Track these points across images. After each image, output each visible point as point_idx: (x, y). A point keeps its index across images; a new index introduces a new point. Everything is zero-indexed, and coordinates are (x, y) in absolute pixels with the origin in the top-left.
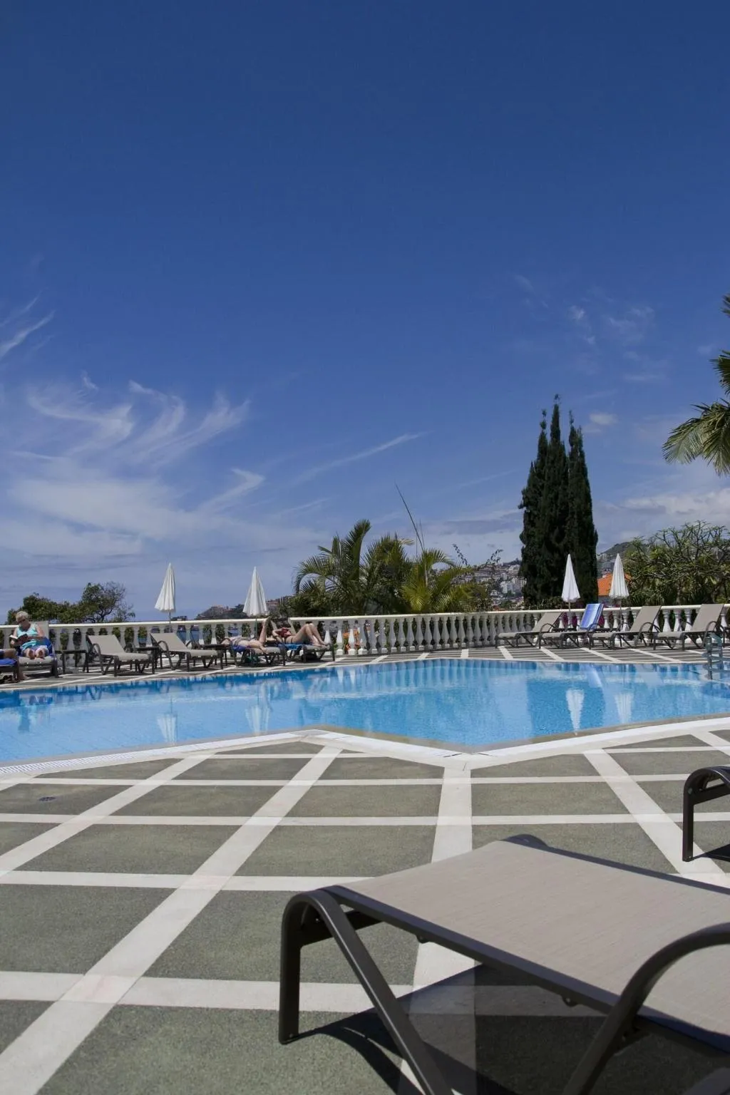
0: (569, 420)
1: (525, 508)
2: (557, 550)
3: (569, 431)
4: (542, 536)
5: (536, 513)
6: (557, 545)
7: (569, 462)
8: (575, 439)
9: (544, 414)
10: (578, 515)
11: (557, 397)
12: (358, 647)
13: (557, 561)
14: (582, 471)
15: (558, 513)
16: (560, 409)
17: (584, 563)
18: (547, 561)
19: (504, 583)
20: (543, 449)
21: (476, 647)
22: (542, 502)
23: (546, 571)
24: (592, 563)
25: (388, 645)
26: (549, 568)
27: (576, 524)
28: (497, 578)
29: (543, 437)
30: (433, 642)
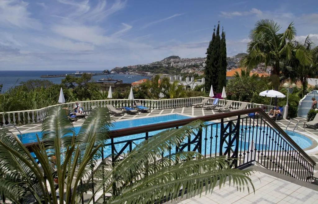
0: (222, 29)
1: (207, 54)
2: (216, 67)
3: (222, 32)
4: (211, 63)
5: (210, 56)
6: (216, 66)
7: (221, 42)
8: (223, 35)
9: (215, 26)
10: (222, 58)
11: (219, 22)
12: (156, 107)
13: (215, 70)
14: (224, 45)
15: (217, 56)
16: (220, 26)
17: (223, 72)
18: (212, 70)
19: (204, 64)
20: (214, 37)
21: (187, 106)
22: (212, 53)
23: (211, 73)
24: (225, 71)
25: (164, 107)
26: (213, 72)
27: (221, 60)
28: (202, 62)
29: (214, 33)
30: (176, 106)
